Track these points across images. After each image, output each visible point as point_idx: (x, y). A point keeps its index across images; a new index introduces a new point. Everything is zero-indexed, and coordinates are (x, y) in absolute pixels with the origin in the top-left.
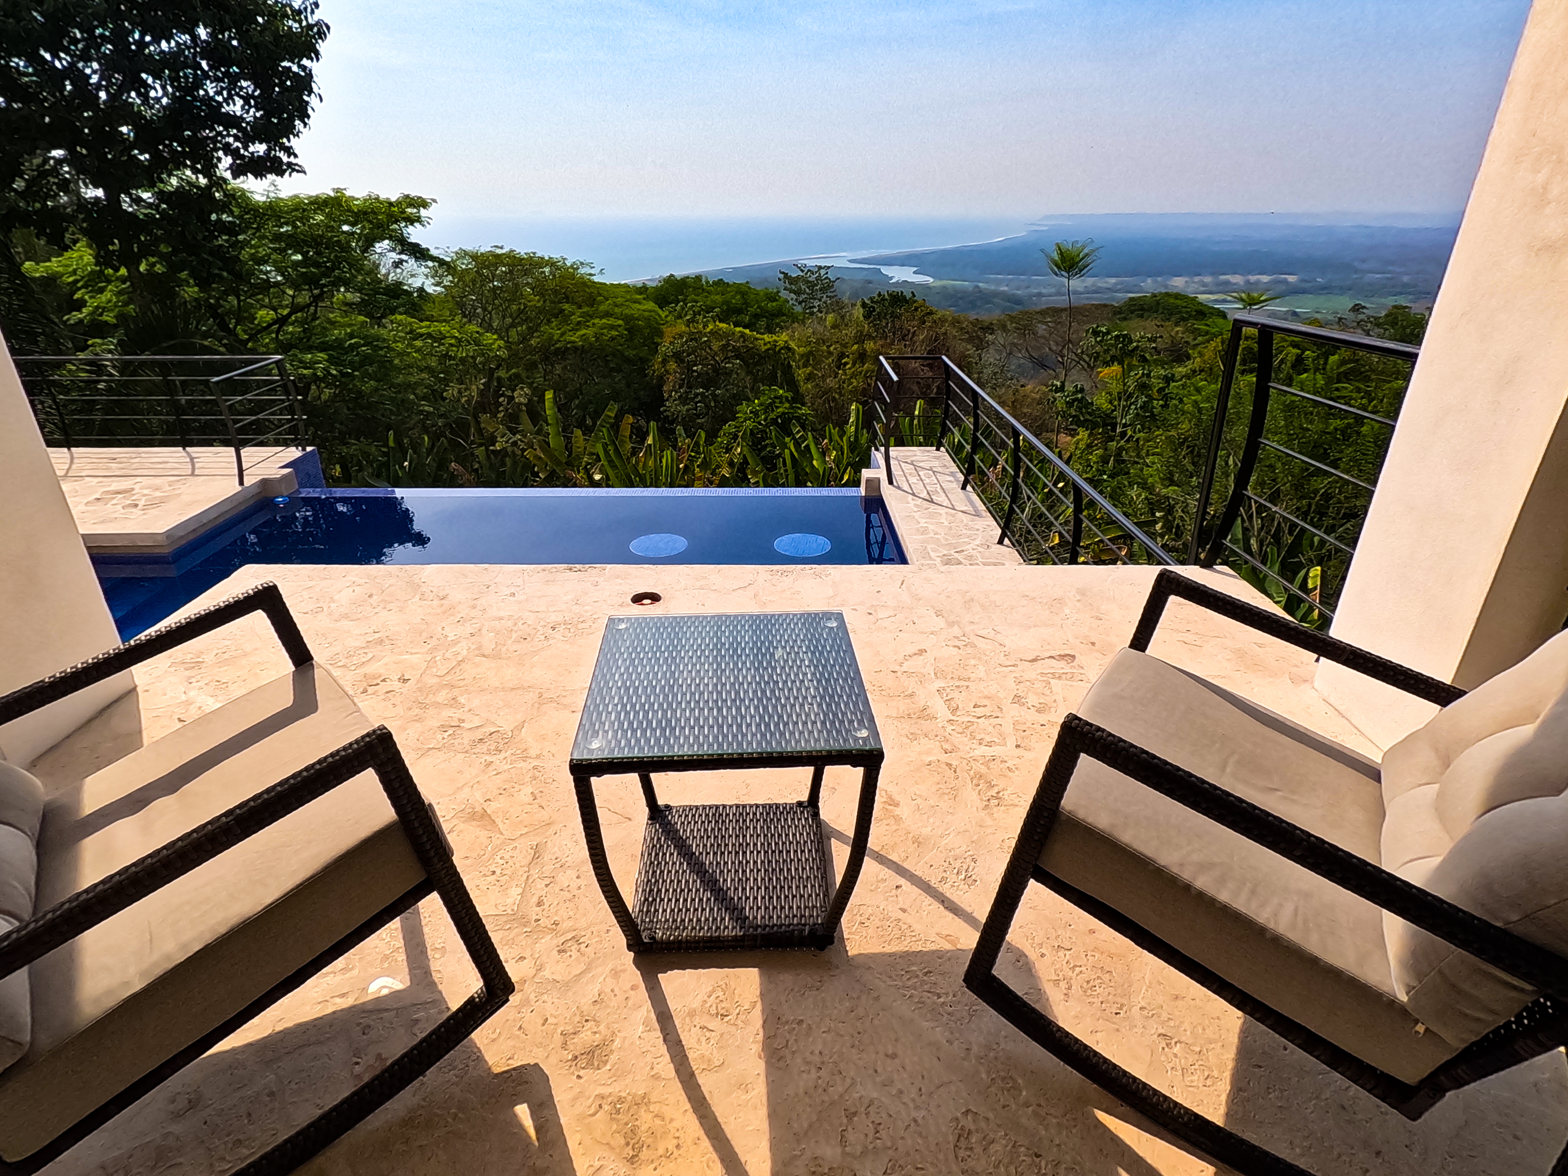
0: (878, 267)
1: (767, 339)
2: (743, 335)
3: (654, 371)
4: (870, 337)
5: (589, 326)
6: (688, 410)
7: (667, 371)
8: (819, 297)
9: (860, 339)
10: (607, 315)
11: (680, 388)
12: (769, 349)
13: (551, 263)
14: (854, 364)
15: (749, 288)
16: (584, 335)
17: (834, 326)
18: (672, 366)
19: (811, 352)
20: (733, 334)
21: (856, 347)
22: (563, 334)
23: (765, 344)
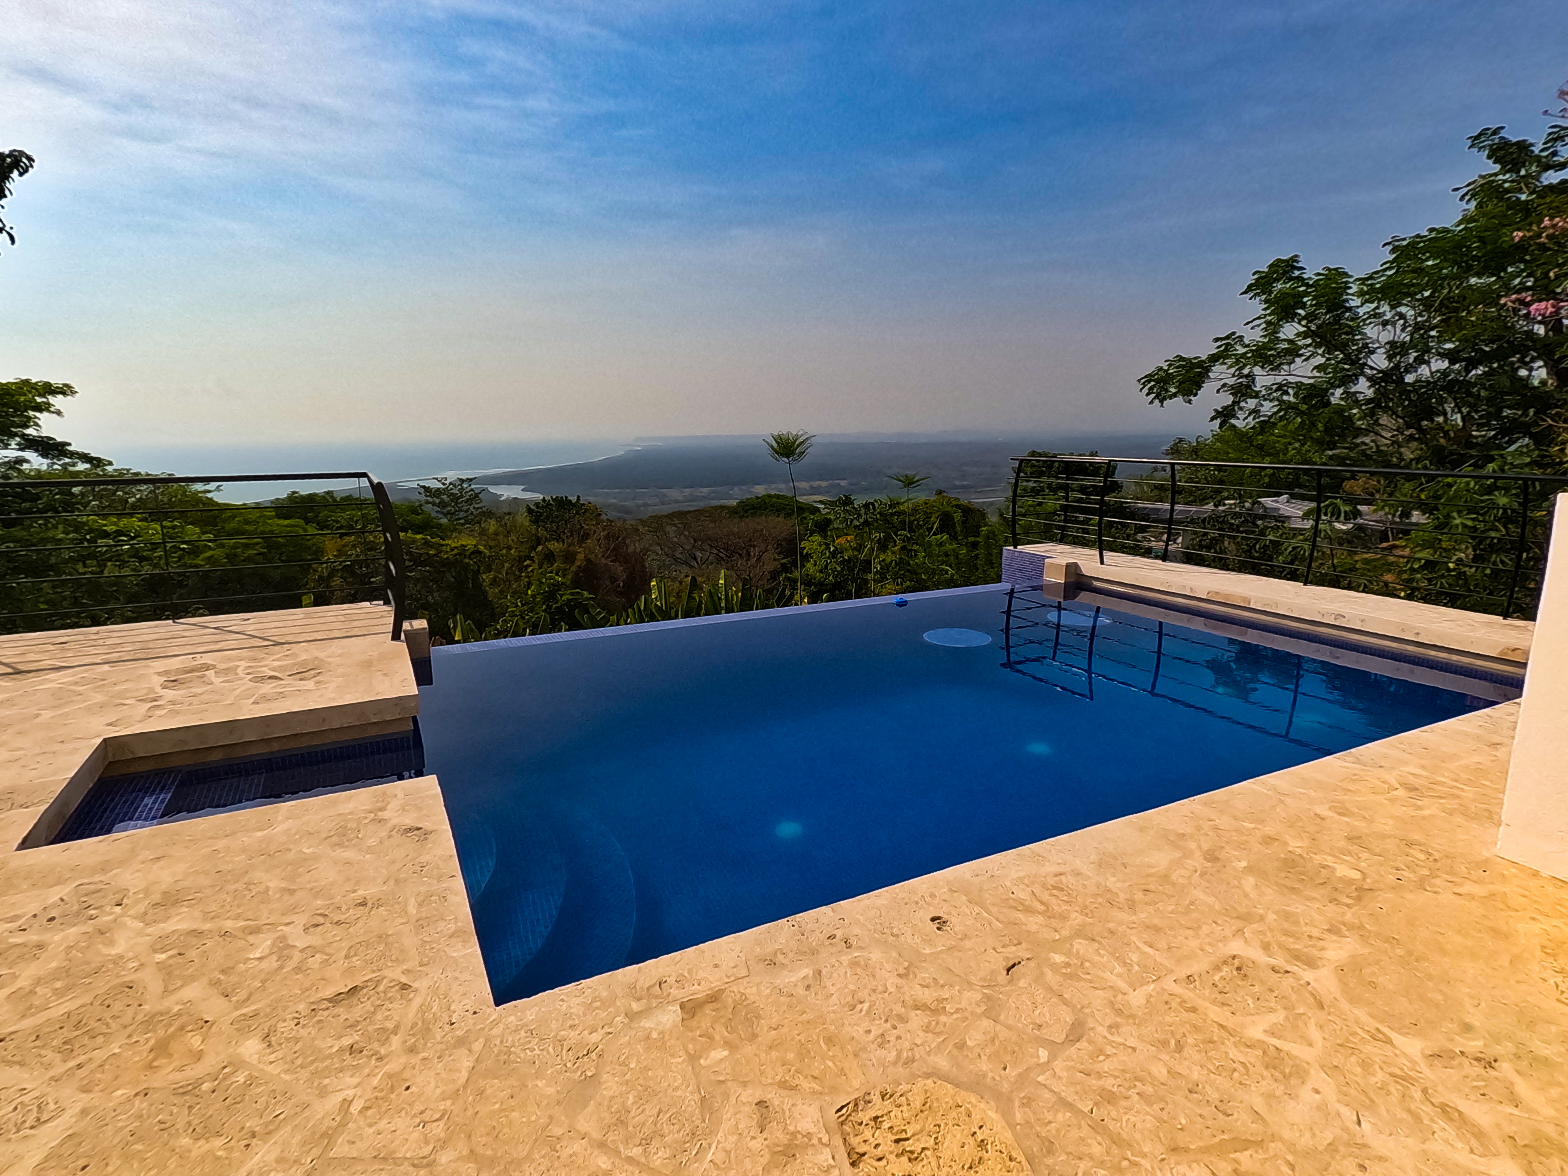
1: (453, 545)
8: (465, 508)
12: (456, 555)
16: (212, 556)
17: (498, 534)
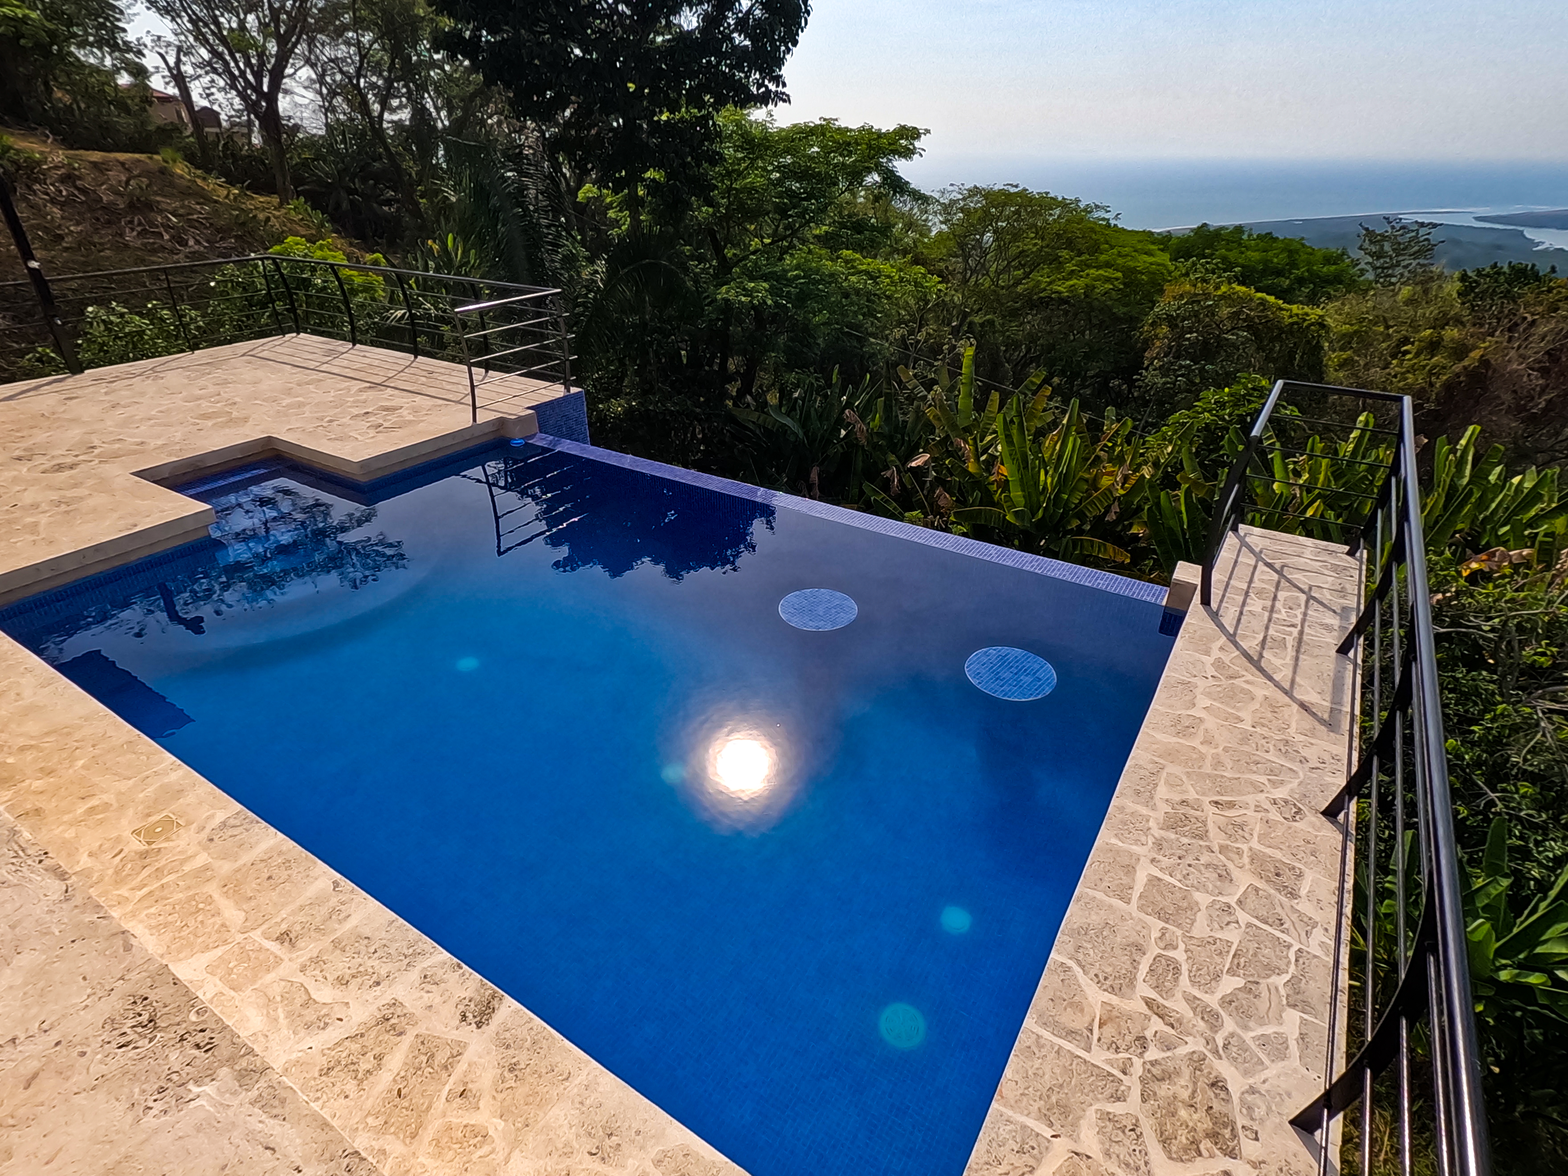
0: (1521, 229)
1: (1297, 311)
2: (1263, 302)
3: (1141, 334)
4: (1458, 321)
5: (1081, 277)
6: (1165, 383)
7: (1156, 336)
9: (1442, 322)
10: (1108, 265)
11: (1166, 356)
12: (1293, 324)
13: (1064, 204)
14: (1417, 355)
15: (1303, 245)
16: (1073, 286)
17: (1410, 302)
18: (1165, 329)
19: (1356, 332)
20: (1251, 300)
21: (1429, 332)
22: (1050, 283)
23: (1291, 317)
